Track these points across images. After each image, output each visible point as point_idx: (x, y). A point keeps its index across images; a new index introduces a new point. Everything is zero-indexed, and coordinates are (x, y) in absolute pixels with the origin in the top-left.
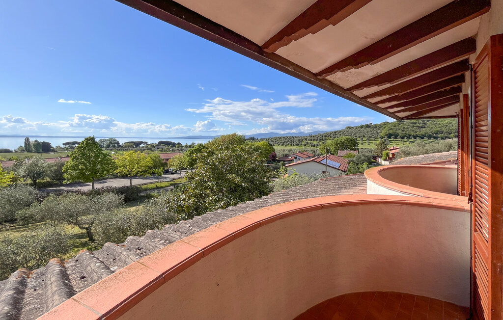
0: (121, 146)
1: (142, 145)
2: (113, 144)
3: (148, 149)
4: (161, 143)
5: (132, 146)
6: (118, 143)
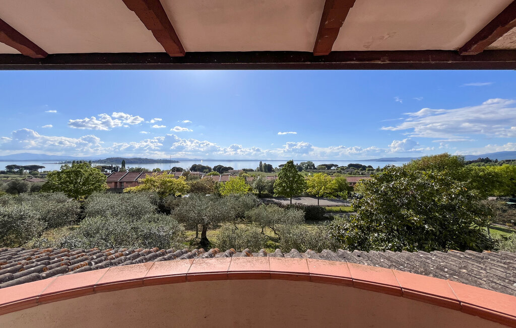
0: (315, 169)
1: (333, 168)
2: (310, 167)
3: (338, 172)
4: (350, 165)
5: (324, 169)
6: (313, 165)
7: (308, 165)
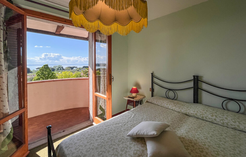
0: (64, 69)
1: (75, 68)
4: (84, 67)
7: (59, 67)
